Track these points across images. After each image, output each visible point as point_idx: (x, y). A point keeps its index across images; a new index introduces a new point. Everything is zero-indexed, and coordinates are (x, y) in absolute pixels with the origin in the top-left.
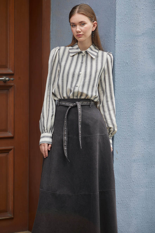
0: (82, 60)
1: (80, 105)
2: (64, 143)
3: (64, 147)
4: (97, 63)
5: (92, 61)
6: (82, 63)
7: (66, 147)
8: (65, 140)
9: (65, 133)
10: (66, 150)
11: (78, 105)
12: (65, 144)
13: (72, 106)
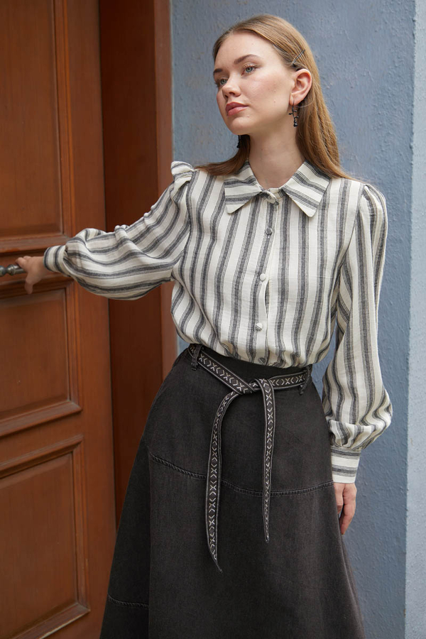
0: (270, 223)
1: (271, 392)
2: (208, 505)
3: (208, 519)
4: (322, 231)
5: (304, 227)
6: (269, 233)
7: (215, 518)
8: (212, 497)
9: (214, 473)
10: (215, 526)
11: (265, 393)
12: (212, 507)
13: (242, 392)
